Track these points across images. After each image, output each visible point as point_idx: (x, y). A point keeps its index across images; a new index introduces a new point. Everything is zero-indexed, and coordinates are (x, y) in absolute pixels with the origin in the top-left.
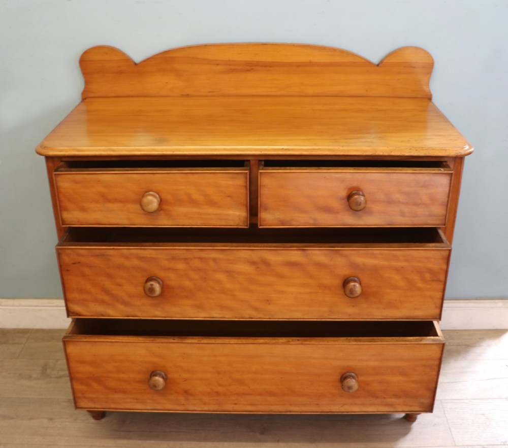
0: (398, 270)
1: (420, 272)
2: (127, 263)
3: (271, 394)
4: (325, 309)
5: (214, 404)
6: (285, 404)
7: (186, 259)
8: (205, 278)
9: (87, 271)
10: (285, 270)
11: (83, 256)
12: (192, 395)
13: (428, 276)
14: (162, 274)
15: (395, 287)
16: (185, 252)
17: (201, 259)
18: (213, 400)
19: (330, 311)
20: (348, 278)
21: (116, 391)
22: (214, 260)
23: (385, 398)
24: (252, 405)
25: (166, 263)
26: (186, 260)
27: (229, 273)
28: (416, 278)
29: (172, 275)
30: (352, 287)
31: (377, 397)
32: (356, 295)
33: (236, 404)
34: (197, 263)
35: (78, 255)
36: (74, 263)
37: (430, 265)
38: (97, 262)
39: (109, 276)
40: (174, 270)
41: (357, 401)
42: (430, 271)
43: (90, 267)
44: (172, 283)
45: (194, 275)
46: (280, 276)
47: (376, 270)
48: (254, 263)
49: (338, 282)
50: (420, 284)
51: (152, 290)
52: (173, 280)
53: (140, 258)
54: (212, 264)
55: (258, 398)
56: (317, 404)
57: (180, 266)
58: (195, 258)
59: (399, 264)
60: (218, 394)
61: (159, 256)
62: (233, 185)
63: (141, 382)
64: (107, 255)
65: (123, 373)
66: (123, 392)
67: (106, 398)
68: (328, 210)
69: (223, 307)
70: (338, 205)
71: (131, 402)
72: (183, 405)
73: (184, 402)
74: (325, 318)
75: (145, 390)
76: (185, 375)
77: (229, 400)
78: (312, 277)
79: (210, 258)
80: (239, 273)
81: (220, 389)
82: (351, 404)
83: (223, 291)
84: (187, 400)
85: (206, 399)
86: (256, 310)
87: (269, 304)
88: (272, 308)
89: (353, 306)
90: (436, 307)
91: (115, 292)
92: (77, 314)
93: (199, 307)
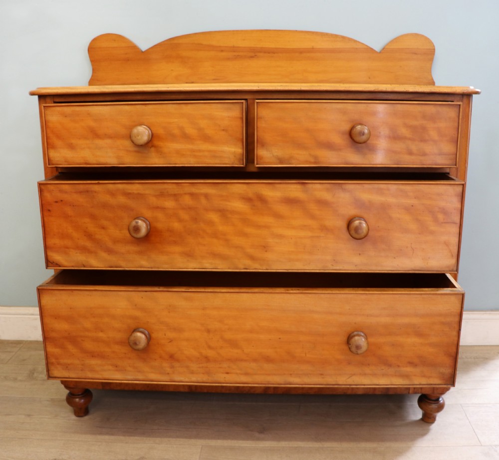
0: (408, 209)
1: (432, 212)
2: (112, 201)
3: (268, 360)
4: (329, 257)
5: (203, 374)
6: (285, 374)
7: (175, 195)
8: (196, 219)
9: (69, 211)
10: (283, 208)
11: (66, 192)
12: (178, 361)
13: (441, 217)
14: (148, 214)
15: (406, 231)
16: (175, 186)
17: (192, 195)
18: (202, 367)
20: (352, 218)
21: (93, 355)
22: (206, 196)
23: (399, 366)
24: (246, 374)
25: (153, 201)
26: (176, 196)
27: (223, 212)
28: (427, 219)
29: (160, 215)
31: (390, 365)
32: (363, 235)
33: (227, 373)
34: (187, 201)
35: (61, 191)
36: (56, 202)
38: (81, 199)
39: (93, 217)
40: (163, 209)
41: (367, 370)
43: (73, 206)
44: (160, 226)
45: (184, 215)
46: (278, 216)
47: (383, 208)
48: (249, 200)
49: (342, 224)
50: (433, 227)
51: (137, 229)
52: (162, 223)
53: (127, 194)
54: (203, 201)
55: (253, 365)
56: (322, 374)
57: (169, 204)
58: (185, 194)
59: (408, 202)
60: (207, 359)
61: (147, 192)
62: (229, 117)
63: (121, 343)
64: (92, 191)
65: (102, 331)
66: (101, 356)
67: (82, 365)
68: (329, 146)
69: (215, 255)
70: (338, 140)
71: (109, 370)
72: (168, 374)
73: (168, 370)
74: (328, 269)
75: (125, 354)
76: (171, 335)
77: (220, 368)
78: (313, 217)
79: (201, 194)
80: (233, 212)
81: (210, 353)
82: (360, 374)
83: (215, 235)
84: (172, 367)
85: (194, 366)
86: (252, 258)
87: (266, 251)
88: (269, 256)
89: (360, 254)
90: (452, 256)
91: (98, 237)
92: (56, 264)
93: (189, 255)
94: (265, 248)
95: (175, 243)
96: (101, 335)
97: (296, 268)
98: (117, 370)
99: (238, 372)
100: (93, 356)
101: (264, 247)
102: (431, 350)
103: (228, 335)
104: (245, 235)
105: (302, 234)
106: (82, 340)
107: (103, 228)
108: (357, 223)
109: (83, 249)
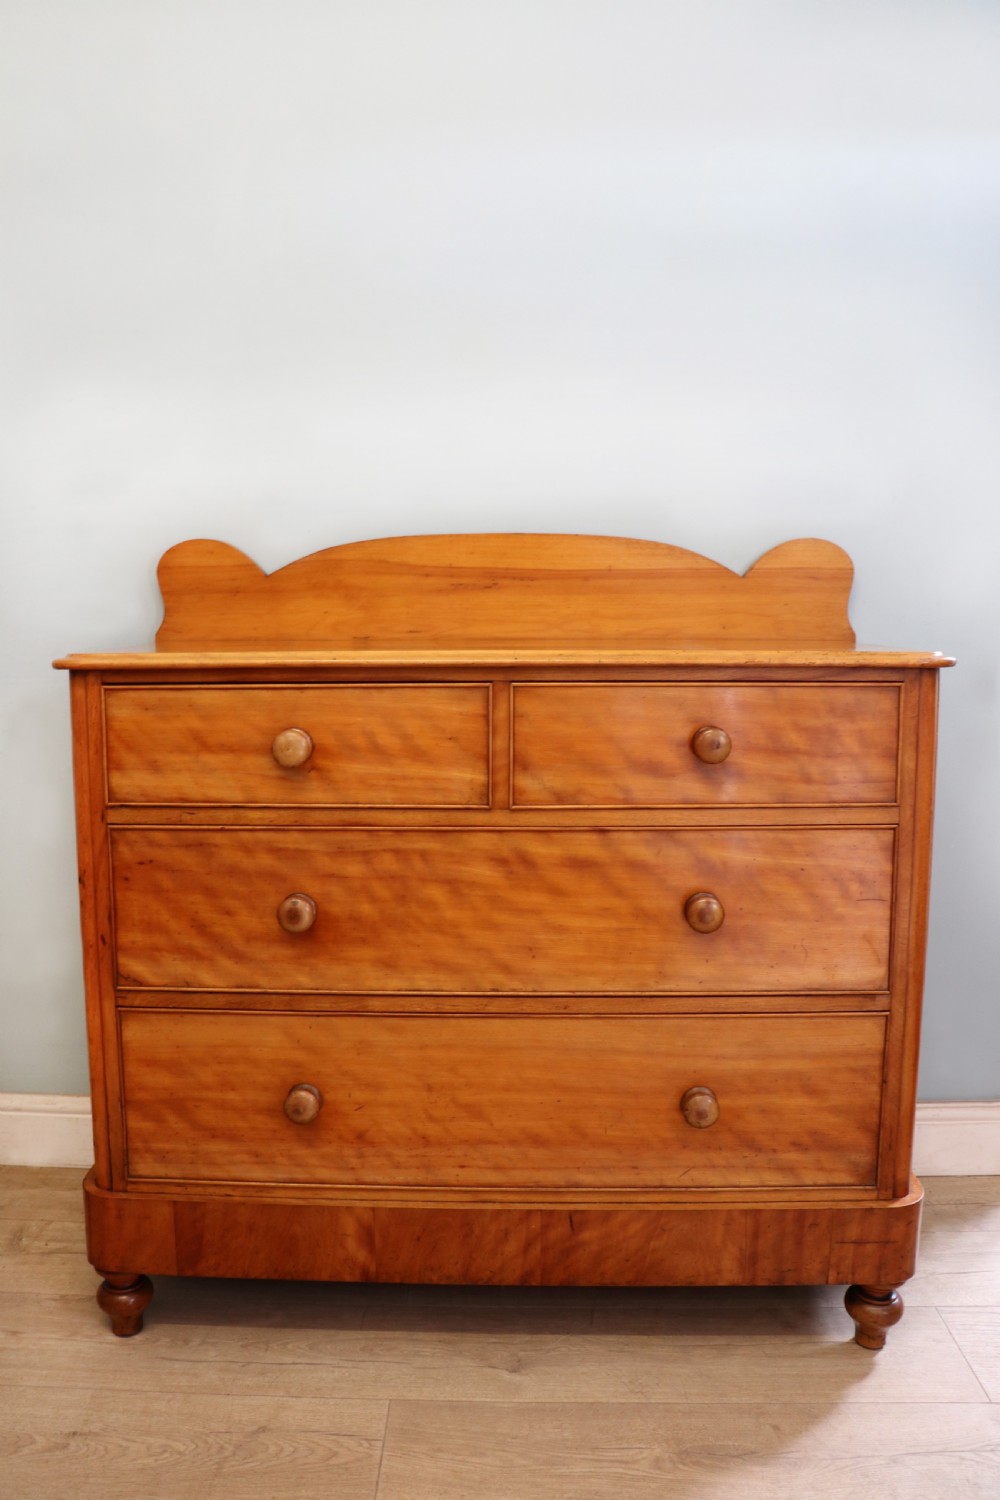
0: (793, 876)
1: (838, 880)
2: (247, 863)
3: (537, 1141)
4: (650, 967)
5: (418, 1168)
6: (567, 1168)
7: (365, 853)
8: (403, 897)
9: (165, 881)
10: (566, 879)
11: (160, 846)
12: (372, 1144)
13: (856, 889)
14: (315, 887)
15: (792, 916)
16: (364, 836)
17: (396, 852)
18: (417, 1156)
19: (660, 972)
20: (694, 892)
21: (214, 1134)
22: (424, 855)
23: (774, 1151)
24: (497, 1168)
25: (325, 863)
26: (366, 855)
27: (454, 885)
28: (832, 894)
29: (336, 890)
30: (704, 907)
31: (759, 1150)
32: (713, 924)
33: (462, 1167)
34: (389, 863)
35: (152, 843)
36: (141, 863)
37: (858, 866)
38: (188, 859)
39: (210, 892)
40: (342, 878)
41: (717, 1158)
42: (861, 879)
43: (173, 871)
44: (335, 909)
45: (381, 890)
46: (557, 892)
47: (750, 876)
48: (502, 861)
49: (674, 905)
50: (841, 908)
51: (294, 915)
52: (340, 903)
53: (275, 851)
54: (418, 864)
55: (510, 1151)
56: (634, 1168)
57: (354, 869)
58: (384, 850)
59: (795, 862)
60: (426, 1141)
61: (313, 847)
62: (461, 714)
63: (269, 1111)
64: (209, 844)
65: (233, 1090)
66: (230, 1136)
67: (193, 1153)
68: (653, 769)
69: (438, 965)
70: (672, 757)
71: (243, 1162)
72: (353, 1169)
73: (354, 1162)
74: (650, 989)
75: (275, 1131)
76: (360, 1095)
77: (450, 1157)
78: (620, 893)
79: (414, 851)
80: (472, 884)
81: (432, 1130)
82: (705, 1166)
83: (439, 927)
84: (361, 1156)
85: (401, 1155)
86: (507, 970)
87: (534, 957)
88: (539, 966)
89: (707, 961)
90: (879, 961)
91: (217, 929)
92: (135, 980)
93: (389, 965)
94: (532, 951)
95: (363, 941)
96: (231, 1096)
97: (589, 989)
98: (257, 1163)
99: (482, 1163)
100: (214, 1137)
101: (531, 949)
102: (833, 1119)
103: (466, 1097)
104: (495, 927)
105: (601, 924)
106: (196, 1106)
107: (228, 913)
108: (702, 902)
109: (188, 953)
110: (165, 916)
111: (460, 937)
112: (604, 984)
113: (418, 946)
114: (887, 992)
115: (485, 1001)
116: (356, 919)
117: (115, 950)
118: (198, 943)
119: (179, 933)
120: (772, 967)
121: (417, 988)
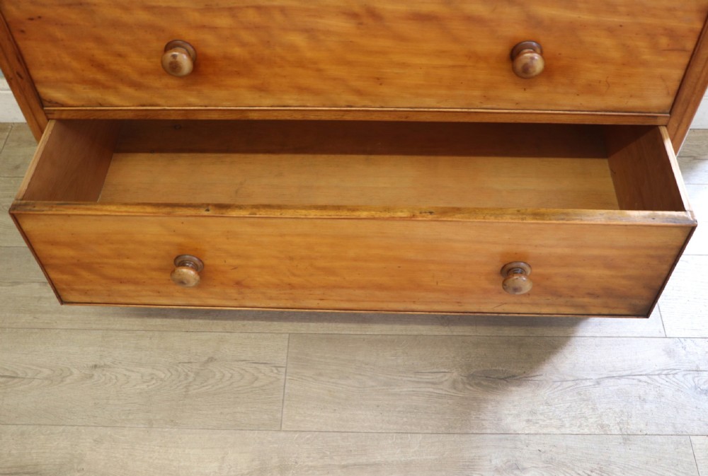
0: (611, 31)
1: (651, 35)
2: (126, 17)
4: (477, 93)
7: (230, 9)
8: (268, 42)
9: (58, 33)
10: (409, 29)
13: (664, 41)
14: (190, 36)
15: (602, 61)
19: (485, 96)
20: (520, 43)
22: (283, 10)
25: (196, 17)
26: (232, 11)
27: (311, 33)
28: (642, 45)
29: (209, 37)
30: (528, 61)
33: (322, 299)
34: (252, 17)
36: (31, 19)
37: (672, 23)
38: (72, 16)
39: (99, 40)
40: (214, 29)
43: (62, 25)
44: (210, 51)
45: (247, 37)
46: (401, 38)
47: (573, 29)
48: (353, 16)
50: (647, 56)
51: (175, 66)
52: (212, 45)
53: (149, 8)
54: (279, 17)
57: (223, 21)
59: (615, 20)
64: (88, 4)
69: (301, 89)
74: (475, 107)
78: (456, 40)
80: (328, 33)
83: (300, 64)
86: (359, 92)
87: (381, 84)
88: (384, 90)
89: (525, 89)
90: (668, 94)
91: (114, 67)
92: (57, 103)
93: (262, 89)
94: (379, 80)
95: (238, 74)
97: (426, 106)
101: (378, 79)
104: (349, 63)
105: (437, 62)
107: (120, 55)
108: (527, 55)
109: (95, 84)
110: (67, 59)
111: (319, 70)
112: (438, 103)
113: (285, 76)
114: (668, 115)
115: (342, 113)
116: (228, 58)
117: (32, 83)
118: (100, 77)
119: (83, 70)
120: (578, 95)
121: (286, 104)
